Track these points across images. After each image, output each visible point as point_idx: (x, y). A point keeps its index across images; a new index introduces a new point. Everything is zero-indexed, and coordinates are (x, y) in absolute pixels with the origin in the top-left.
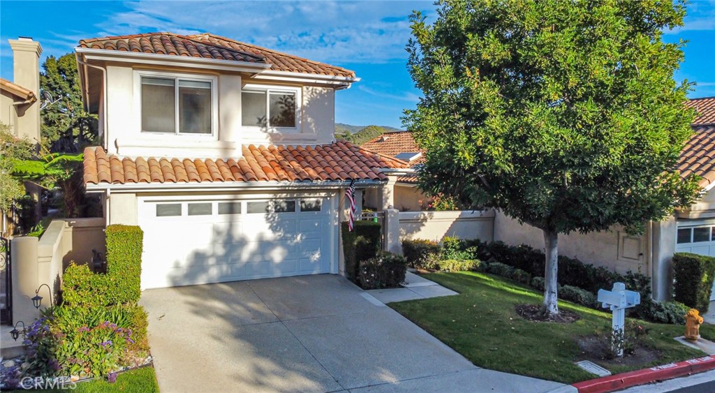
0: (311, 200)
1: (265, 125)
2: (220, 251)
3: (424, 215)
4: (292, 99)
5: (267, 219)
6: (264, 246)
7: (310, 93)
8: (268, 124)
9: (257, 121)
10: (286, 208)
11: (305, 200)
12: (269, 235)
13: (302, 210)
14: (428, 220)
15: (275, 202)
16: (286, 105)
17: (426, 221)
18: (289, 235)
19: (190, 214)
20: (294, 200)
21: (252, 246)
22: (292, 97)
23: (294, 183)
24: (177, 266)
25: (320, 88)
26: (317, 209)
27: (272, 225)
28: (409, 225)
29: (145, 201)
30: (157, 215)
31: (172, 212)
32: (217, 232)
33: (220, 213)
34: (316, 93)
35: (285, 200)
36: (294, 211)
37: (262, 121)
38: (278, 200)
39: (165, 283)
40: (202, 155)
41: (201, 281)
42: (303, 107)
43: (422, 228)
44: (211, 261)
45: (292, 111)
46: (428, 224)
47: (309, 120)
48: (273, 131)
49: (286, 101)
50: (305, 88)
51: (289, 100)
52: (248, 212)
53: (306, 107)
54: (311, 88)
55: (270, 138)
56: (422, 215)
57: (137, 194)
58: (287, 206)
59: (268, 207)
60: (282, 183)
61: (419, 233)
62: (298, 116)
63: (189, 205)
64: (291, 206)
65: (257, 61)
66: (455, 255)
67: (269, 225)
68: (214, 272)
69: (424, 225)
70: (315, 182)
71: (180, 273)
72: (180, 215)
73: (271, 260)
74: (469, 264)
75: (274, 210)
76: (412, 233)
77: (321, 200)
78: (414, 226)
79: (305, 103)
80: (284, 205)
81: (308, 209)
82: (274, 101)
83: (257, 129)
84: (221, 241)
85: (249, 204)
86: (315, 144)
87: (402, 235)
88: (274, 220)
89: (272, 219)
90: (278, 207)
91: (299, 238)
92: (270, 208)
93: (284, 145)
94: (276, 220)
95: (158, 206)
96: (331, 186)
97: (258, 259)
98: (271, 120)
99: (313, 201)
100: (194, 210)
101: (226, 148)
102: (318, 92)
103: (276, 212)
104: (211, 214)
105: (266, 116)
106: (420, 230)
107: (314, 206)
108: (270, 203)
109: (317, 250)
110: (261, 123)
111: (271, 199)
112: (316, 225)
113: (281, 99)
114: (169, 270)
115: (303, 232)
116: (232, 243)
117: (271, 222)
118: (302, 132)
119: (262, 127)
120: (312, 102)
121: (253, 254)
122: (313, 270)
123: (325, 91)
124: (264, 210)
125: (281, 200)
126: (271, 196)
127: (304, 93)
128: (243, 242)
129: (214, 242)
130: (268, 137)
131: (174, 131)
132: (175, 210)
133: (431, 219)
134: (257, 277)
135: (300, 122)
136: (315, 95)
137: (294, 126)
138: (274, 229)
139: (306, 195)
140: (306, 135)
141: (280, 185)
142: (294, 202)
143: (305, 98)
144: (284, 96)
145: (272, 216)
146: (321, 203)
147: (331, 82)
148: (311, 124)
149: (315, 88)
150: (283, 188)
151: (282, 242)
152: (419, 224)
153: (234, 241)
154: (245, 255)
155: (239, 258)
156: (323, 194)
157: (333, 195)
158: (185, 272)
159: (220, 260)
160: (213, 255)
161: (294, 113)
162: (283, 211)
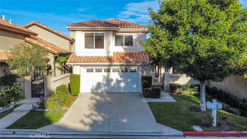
0: (133, 68)
1: (123, 46)
2: (105, 83)
3: (179, 75)
4: (132, 37)
5: (119, 74)
6: (118, 82)
7: (137, 35)
8: (124, 45)
9: (121, 44)
10: (125, 71)
11: (131, 68)
12: (120, 79)
13: (130, 72)
14: (181, 77)
15: (121, 69)
16: (130, 39)
17: (180, 77)
18: (126, 79)
19: (96, 72)
20: (127, 68)
21: (114, 82)
22: (132, 36)
23: (124, 63)
24: (93, 86)
25: (141, 33)
26: (135, 71)
27: (120, 76)
28: (174, 78)
29: (84, 68)
30: (87, 72)
31: (91, 71)
32: (105, 77)
33: (104, 72)
34: (139, 34)
35: (124, 69)
36: (127, 72)
37: (122, 44)
38: (122, 69)
39: (90, 91)
40: (100, 55)
41: (99, 91)
42: (135, 39)
43: (179, 80)
44: (102, 85)
45: (132, 41)
46: (181, 78)
47: (137, 43)
48: (125, 47)
49: (130, 37)
50: (136, 33)
51: (131, 37)
52: (113, 72)
53: (136, 39)
54: (137, 33)
55: (124, 49)
56: (178, 75)
57: (81, 66)
58: (125, 70)
59: (119, 70)
60: (121, 63)
61: (177, 81)
62: (134, 42)
63: (96, 69)
64: (126, 71)
65: (116, 27)
66: (189, 89)
67: (119, 76)
68: (103, 89)
69: (179, 78)
70: (131, 63)
71: (93, 88)
72: (93, 72)
73: (120, 86)
74: (193, 93)
75: (121, 71)
76: (175, 81)
77: (136, 69)
78: (175, 79)
79: (136, 38)
80: (124, 70)
81: (132, 71)
82: (126, 38)
83: (120, 47)
84: (105, 80)
85: (113, 69)
86: (138, 51)
87: (171, 81)
88: (121, 74)
89: (120, 74)
90: (122, 71)
91: (129, 80)
92: (119, 71)
93: (128, 51)
94: (122, 74)
95: (87, 69)
96: (137, 64)
97: (116, 86)
98: (125, 44)
99: (134, 69)
100: (97, 71)
101: (108, 53)
102: (140, 34)
103: (121, 72)
104: (102, 72)
105: (123, 43)
106: (178, 80)
107: (134, 70)
108: (120, 69)
109: (135, 84)
110: (122, 45)
111: (120, 68)
112: (135, 76)
113: (128, 37)
114: (91, 87)
115: (130, 79)
116: (108, 80)
117: (120, 75)
118: (135, 47)
119: (122, 46)
120: (138, 37)
121: (115, 84)
122: (134, 91)
123: (143, 34)
124: (118, 71)
125: (123, 69)
126: (119, 67)
127: (135, 35)
128: (112, 80)
129: (103, 80)
130: (123, 49)
131: (94, 48)
132: (92, 71)
133: (182, 76)
134: (116, 91)
135: (134, 44)
136: (139, 35)
137: (133, 45)
138: (121, 77)
139: (131, 67)
140: (136, 48)
141: (120, 64)
142: (127, 69)
143: (136, 36)
144: (129, 36)
145: (120, 73)
146: (136, 70)
147: (144, 31)
148: (138, 44)
149: (139, 33)
150: (122, 65)
151: (124, 81)
152: (177, 78)
153: (109, 80)
154: (112, 84)
155: (111, 85)
156: (136, 67)
157: (140, 67)
158: (95, 88)
159: (105, 85)
160: (103, 84)
161: (133, 41)
162: (124, 72)
